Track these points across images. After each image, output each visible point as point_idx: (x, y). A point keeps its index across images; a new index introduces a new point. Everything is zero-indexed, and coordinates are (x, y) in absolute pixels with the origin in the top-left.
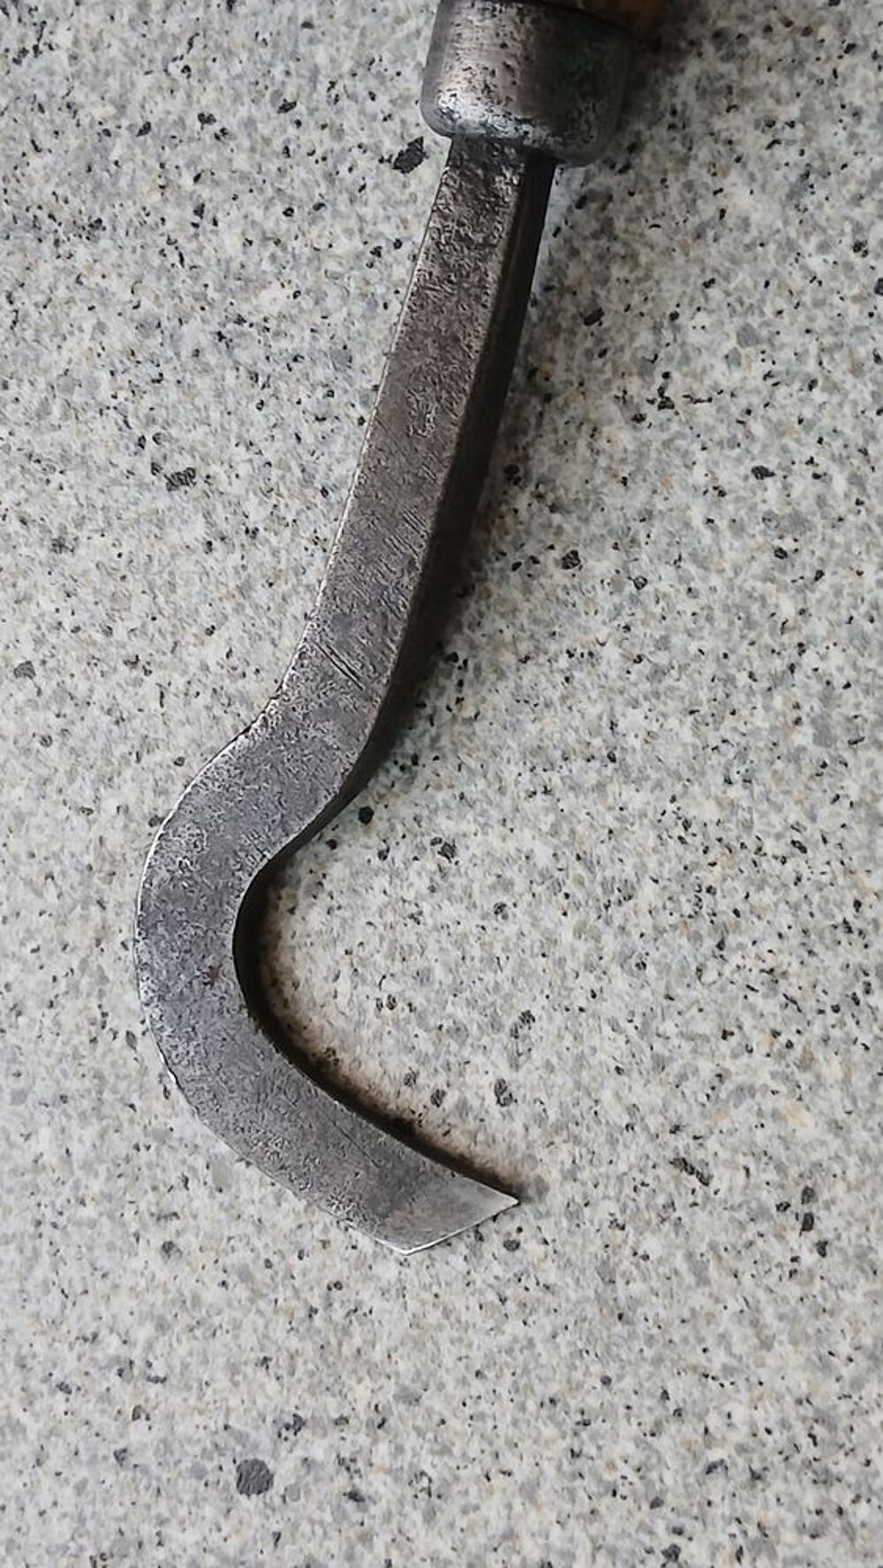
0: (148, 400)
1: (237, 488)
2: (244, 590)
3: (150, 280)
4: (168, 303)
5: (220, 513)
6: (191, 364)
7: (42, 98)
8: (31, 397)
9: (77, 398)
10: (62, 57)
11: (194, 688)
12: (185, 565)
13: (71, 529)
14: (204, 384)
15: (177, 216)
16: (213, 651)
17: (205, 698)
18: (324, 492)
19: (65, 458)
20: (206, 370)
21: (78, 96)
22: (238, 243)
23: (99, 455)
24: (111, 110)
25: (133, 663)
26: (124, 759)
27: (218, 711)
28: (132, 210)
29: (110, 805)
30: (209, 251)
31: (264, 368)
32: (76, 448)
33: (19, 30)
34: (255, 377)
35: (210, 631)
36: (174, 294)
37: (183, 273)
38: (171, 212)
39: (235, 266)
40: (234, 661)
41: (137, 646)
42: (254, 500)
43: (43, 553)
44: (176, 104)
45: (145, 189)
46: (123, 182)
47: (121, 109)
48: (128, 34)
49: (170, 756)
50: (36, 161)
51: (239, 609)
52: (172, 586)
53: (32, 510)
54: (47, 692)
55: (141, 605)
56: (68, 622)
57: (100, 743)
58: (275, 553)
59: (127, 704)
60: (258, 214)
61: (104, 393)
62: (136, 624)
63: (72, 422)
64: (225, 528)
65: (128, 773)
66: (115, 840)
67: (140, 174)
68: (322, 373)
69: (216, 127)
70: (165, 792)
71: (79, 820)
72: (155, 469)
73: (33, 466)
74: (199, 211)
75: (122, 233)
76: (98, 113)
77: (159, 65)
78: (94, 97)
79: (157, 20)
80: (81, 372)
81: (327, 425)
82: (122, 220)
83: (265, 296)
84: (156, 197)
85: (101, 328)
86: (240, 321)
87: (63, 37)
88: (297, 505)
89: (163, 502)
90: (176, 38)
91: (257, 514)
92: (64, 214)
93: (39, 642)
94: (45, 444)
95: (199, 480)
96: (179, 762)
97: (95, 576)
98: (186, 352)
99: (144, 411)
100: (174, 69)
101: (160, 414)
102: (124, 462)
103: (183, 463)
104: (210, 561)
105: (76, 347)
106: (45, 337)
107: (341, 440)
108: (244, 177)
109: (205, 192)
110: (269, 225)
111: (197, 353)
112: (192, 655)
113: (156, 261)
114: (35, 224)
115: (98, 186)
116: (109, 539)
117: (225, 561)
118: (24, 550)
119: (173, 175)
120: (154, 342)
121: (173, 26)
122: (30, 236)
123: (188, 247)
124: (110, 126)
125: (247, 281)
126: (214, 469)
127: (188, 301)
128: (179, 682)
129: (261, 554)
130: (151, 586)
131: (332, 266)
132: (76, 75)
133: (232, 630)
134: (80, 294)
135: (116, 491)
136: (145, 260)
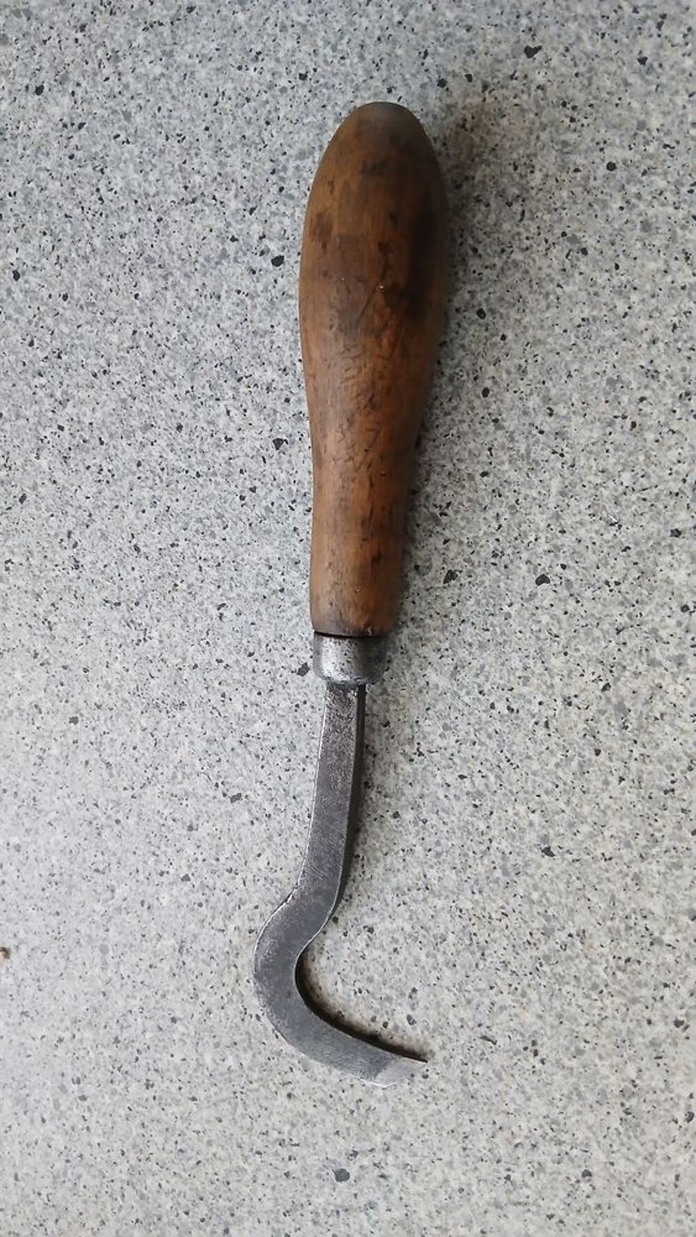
0: (216, 769)
1: (259, 799)
2: (270, 838)
3: (208, 723)
4: (218, 731)
5: (254, 810)
6: (231, 753)
7: (151, 658)
8: (168, 772)
9: (187, 770)
10: (155, 642)
11: (256, 878)
12: (243, 831)
13: (194, 821)
14: (238, 761)
15: (215, 699)
16: (262, 863)
17: (262, 881)
18: (294, 798)
19: (186, 794)
20: (238, 755)
21: (165, 656)
22: (241, 707)
23: (201, 792)
24: (180, 660)
25: (230, 871)
26: (234, 908)
27: (268, 886)
28: (196, 698)
29: (231, 927)
30: (230, 710)
31: (260, 753)
32: (191, 790)
33: (136, 632)
34: (258, 756)
35: (259, 855)
36: (219, 727)
37: (222, 720)
38: (211, 697)
39: (242, 715)
40: (271, 866)
41: (230, 864)
42: (267, 803)
43: (185, 832)
44: (206, 656)
45: (200, 688)
46: (190, 687)
47: (184, 659)
48: (181, 631)
49: (251, 906)
50: (152, 681)
51: (269, 846)
52: (240, 840)
53: (177, 816)
54: (197, 886)
55: (229, 848)
56: (200, 858)
57: (222, 903)
58: (279, 822)
59: (230, 888)
60: (247, 695)
61: (198, 768)
62: (228, 855)
63: (186, 780)
64: (258, 815)
65: (236, 914)
66: (236, 941)
67: (197, 683)
68: (285, 753)
69: (224, 664)
70: (253, 920)
71: (220, 935)
72: (225, 795)
73: (173, 798)
74: (223, 695)
75: (193, 705)
76: (175, 662)
77: (196, 642)
78: (172, 656)
79: (192, 625)
80: (187, 760)
81: (291, 772)
82: (193, 701)
83: (256, 726)
84: (205, 691)
85: (192, 743)
86: (248, 736)
87: (155, 634)
88: (284, 803)
89: (230, 807)
90: (202, 632)
91: (269, 809)
92: (168, 701)
93: (189, 867)
94: (177, 789)
95: (243, 797)
96: (256, 907)
97: (208, 838)
98: (228, 750)
99: (216, 773)
100: (203, 643)
101: (223, 774)
102: (211, 794)
103: (236, 792)
104: (254, 828)
105: (183, 751)
106: (170, 749)
107: (297, 778)
108: (239, 682)
109: (224, 688)
110: (253, 699)
111: (233, 749)
112: (253, 865)
113: (210, 716)
114: (157, 706)
115: (180, 689)
116: (211, 823)
117: (259, 828)
118: (177, 832)
119: (210, 683)
120: (215, 746)
121: (199, 627)
122: (156, 710)
123: (221, 710)
124: (181, 666)
125: (248, 721)
126: (248, 793)
127: (225, 730)
128: (250, 876)
129: (273, 824)
130: (232, 840)
131: (281, 713)
132: (163, 648)
133: (268, 854)
134: (181, 731)
135: (210, 805)
136: (204, 717)
